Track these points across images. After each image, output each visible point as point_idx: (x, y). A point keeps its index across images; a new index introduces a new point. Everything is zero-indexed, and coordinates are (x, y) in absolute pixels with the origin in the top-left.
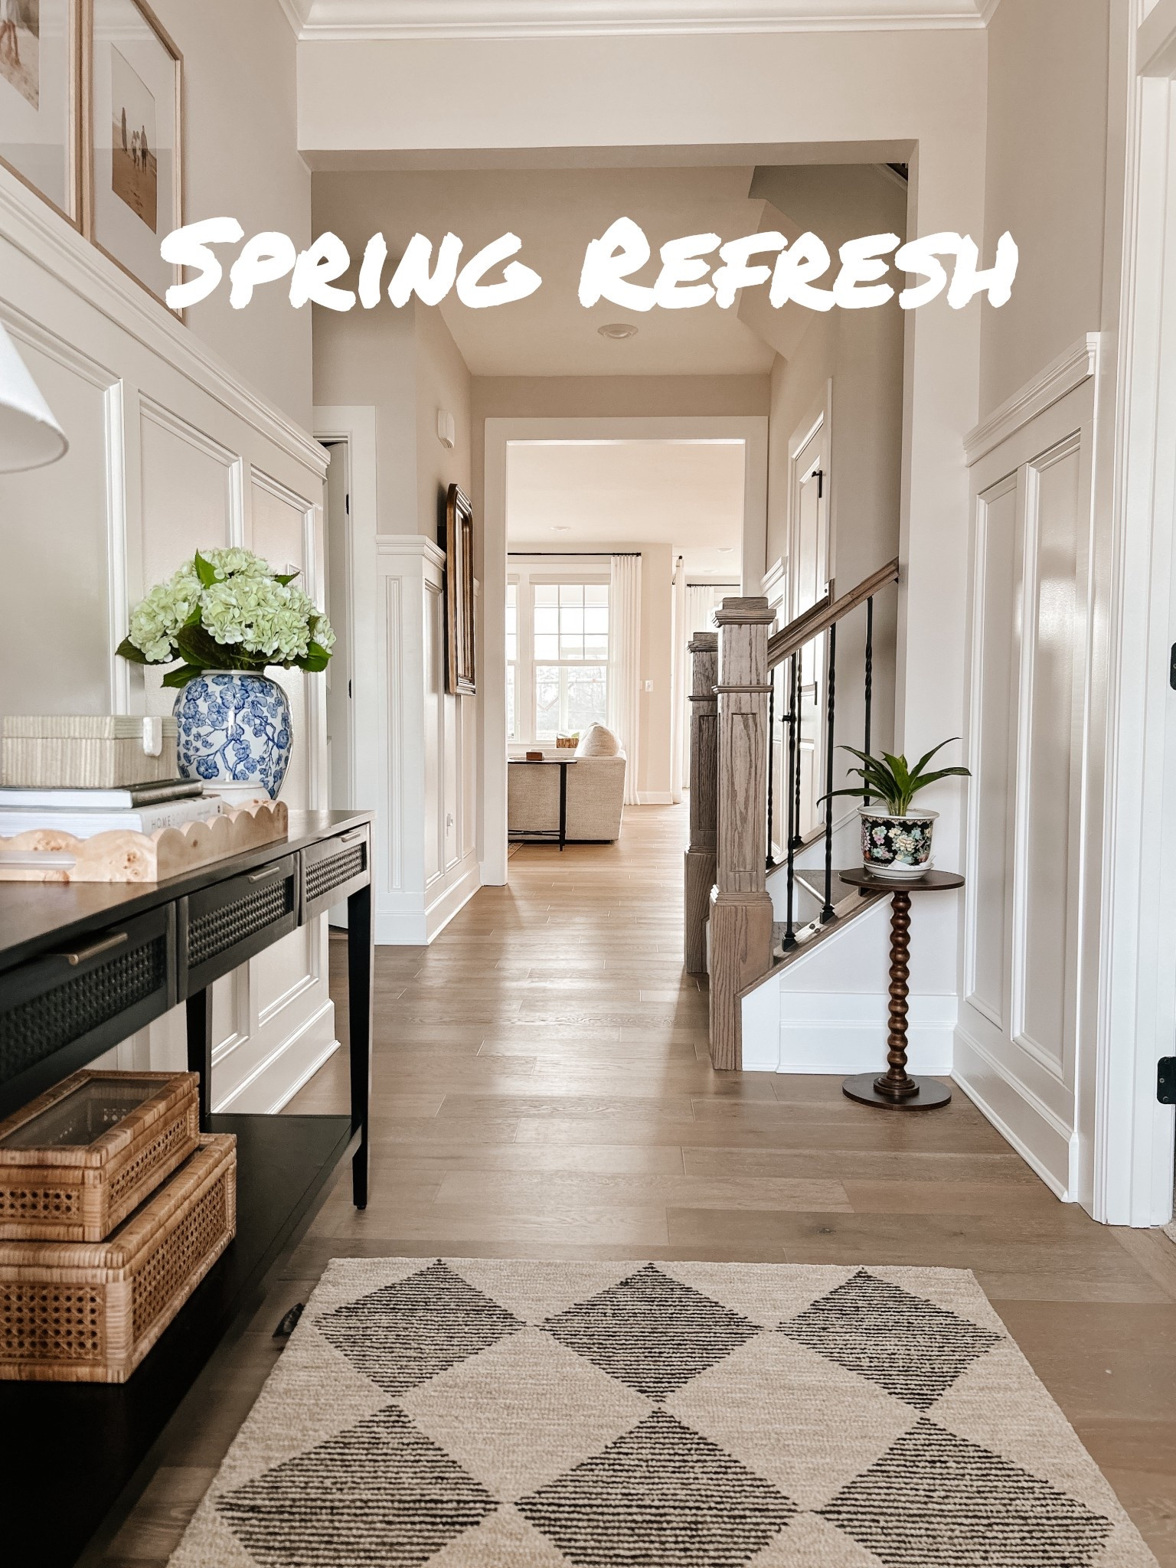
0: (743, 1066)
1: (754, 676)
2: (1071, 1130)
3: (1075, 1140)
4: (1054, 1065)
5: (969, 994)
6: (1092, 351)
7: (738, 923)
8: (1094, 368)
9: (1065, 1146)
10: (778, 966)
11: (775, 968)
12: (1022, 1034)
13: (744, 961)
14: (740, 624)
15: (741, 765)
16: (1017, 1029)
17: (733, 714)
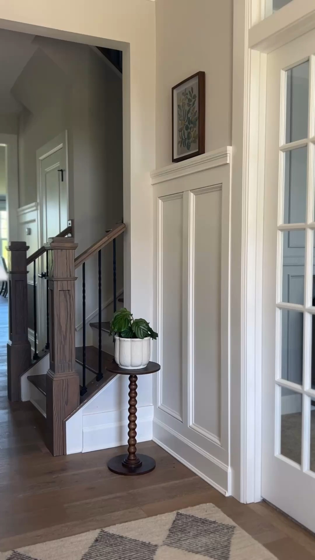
0: (67, 453)
1: (68, 273)
2: (227, 466)
3: (230, 470)
4: (214, 439)
5: (159, 404)
6: (229, 154)
7: (64, 387)
8: (229, 160)
9: (226, 473)
10: (82, 404)
11: (80, 406)
12: (193, 424)
13: (67, 405)
14: (62, 250)
15: (63, 314)
16: (191, 422)
17: (59, 291)
